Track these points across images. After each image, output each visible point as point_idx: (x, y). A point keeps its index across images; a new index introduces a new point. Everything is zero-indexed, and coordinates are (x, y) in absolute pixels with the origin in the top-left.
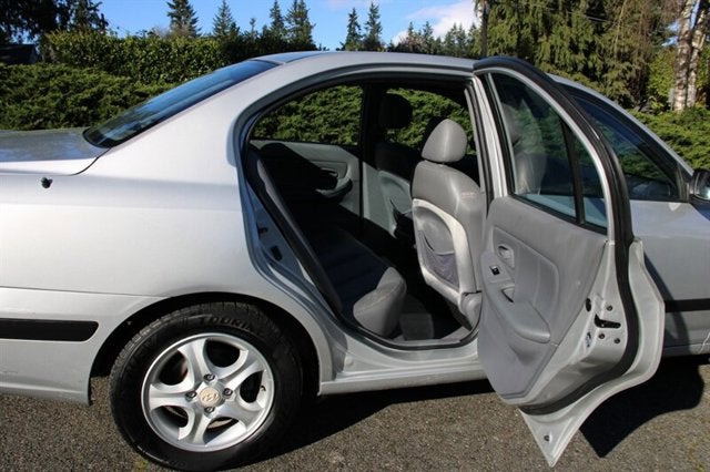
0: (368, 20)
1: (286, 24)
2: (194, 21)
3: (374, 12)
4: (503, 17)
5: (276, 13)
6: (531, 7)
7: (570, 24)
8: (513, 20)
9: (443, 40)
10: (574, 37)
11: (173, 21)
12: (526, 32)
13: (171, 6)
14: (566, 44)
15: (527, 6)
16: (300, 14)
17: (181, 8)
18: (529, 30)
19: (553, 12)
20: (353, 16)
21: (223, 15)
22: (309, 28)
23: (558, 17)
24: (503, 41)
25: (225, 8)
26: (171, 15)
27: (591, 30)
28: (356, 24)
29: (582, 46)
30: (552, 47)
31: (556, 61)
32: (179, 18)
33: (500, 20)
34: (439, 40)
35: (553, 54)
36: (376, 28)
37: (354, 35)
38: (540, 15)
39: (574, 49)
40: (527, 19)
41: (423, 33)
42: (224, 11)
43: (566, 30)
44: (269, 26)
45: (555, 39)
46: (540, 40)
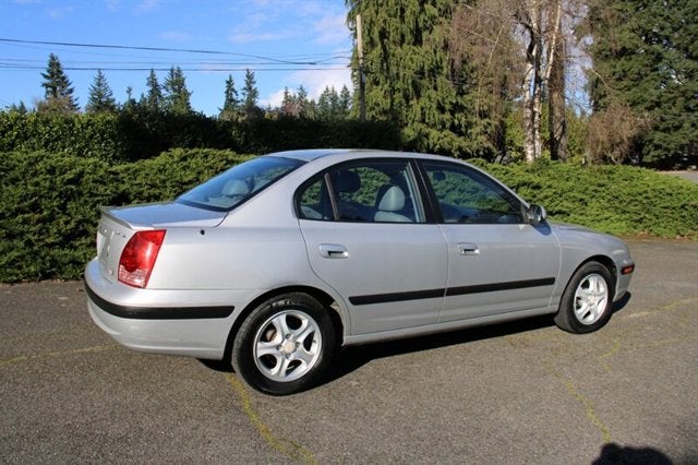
0: (245, 85)
1: (163, 92)
2: (71, 91)
3: (250, 79)
4: (377, 83)
5: (153, 82)
6: (401, 74)
7: (435, 88)
8: (386, 87)
9: (317, 102)
10: (440, 99)
11: (47, 92)
12: (398, 97)
13: (45, 76)
14: (434, 106)
15: (397, 74)
16: (177, 82)
17: (56, 78)
18: (401, 94)
19: (421, 79)
20: (230, 83)
21: (99, 85)
22: (187, 95)
23: (425, 82)
24: (378, 105)
25: (101, 78)
26: (46, 85)
27: (454, 93)
28: (233, 90)
29: (448, 107)
30: (422, 109)
31: (427, 121)
32: (55, 89)
33: (374, 87)
34: (313, 102)
35: (423, 114)
36: (253, 94)
37: (232, 100)
38: (410, 81)
39: (441, 109)
40: (399, 85)
41: (297, 96)
42: (100, 81)
43: (433, 94)
44: (147, 94)
45: (424, 101)
46: (411, 102)
